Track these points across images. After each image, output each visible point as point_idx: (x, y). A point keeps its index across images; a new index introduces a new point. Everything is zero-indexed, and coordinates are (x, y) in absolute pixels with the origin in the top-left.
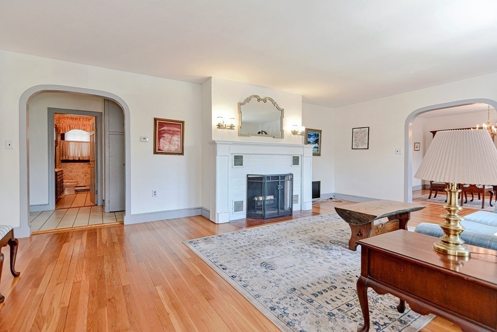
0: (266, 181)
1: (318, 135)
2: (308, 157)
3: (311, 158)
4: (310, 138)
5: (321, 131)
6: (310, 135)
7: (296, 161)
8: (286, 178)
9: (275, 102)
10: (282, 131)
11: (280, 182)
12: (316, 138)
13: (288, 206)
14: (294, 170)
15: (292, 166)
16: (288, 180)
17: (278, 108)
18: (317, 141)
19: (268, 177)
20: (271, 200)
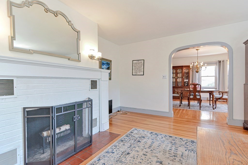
0: (56, 115)
1: (109, 64)
2: (104, 81)
3: (108, 82)
4: (103, 65)
5: (111, 61)
6: (103, 63)
7: (94, 84)
8: (85, 105)
9: (70, 20)
10: (79, 54)
11: (76, 113)
12: (108, 66)
13: (87, 132)
14: (93, 94)
15: (91, 90)
16: (87, 107)
17: (74, 29)
18: (108, 69)
19: (59, 109)
20: (66, 130)
